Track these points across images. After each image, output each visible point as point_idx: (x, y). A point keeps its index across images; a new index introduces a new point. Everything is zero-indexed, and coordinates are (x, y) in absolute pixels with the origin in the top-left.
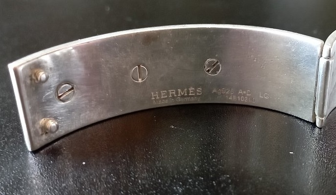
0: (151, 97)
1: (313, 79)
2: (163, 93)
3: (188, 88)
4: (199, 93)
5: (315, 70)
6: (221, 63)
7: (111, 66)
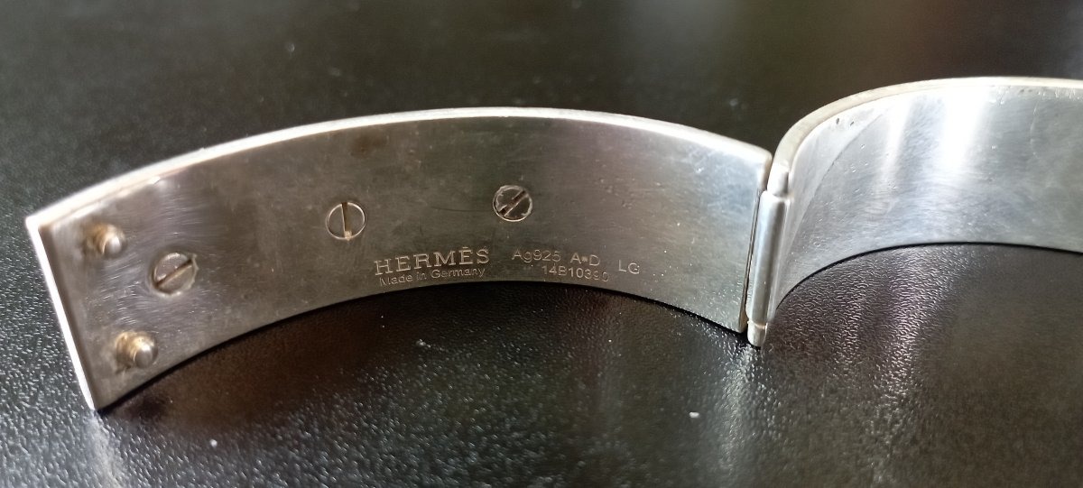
0: (375, 271)
1: (745, 238)
2: (402, 260)
3: (457, 248)
4: (483, 259)
5: (748, 220)
6: (531, 195)
7: (279, 208)
